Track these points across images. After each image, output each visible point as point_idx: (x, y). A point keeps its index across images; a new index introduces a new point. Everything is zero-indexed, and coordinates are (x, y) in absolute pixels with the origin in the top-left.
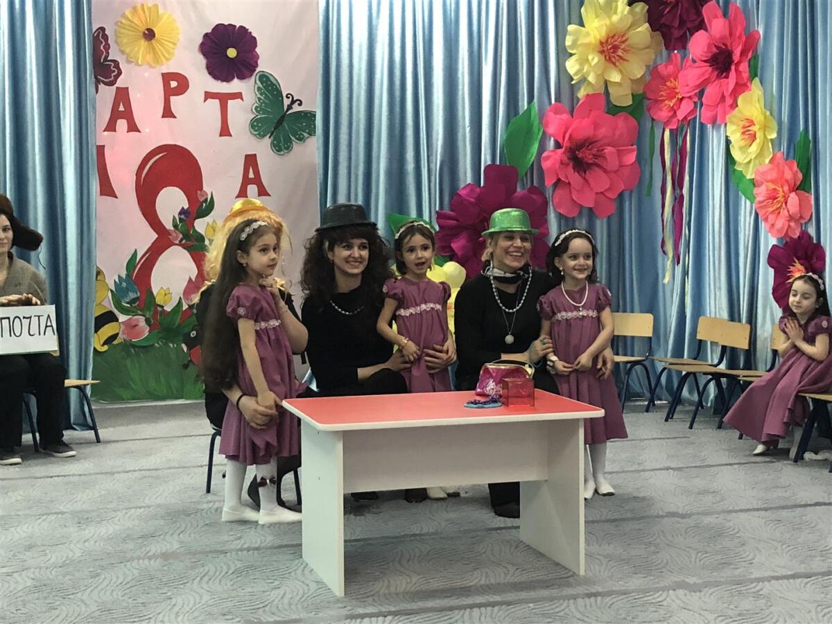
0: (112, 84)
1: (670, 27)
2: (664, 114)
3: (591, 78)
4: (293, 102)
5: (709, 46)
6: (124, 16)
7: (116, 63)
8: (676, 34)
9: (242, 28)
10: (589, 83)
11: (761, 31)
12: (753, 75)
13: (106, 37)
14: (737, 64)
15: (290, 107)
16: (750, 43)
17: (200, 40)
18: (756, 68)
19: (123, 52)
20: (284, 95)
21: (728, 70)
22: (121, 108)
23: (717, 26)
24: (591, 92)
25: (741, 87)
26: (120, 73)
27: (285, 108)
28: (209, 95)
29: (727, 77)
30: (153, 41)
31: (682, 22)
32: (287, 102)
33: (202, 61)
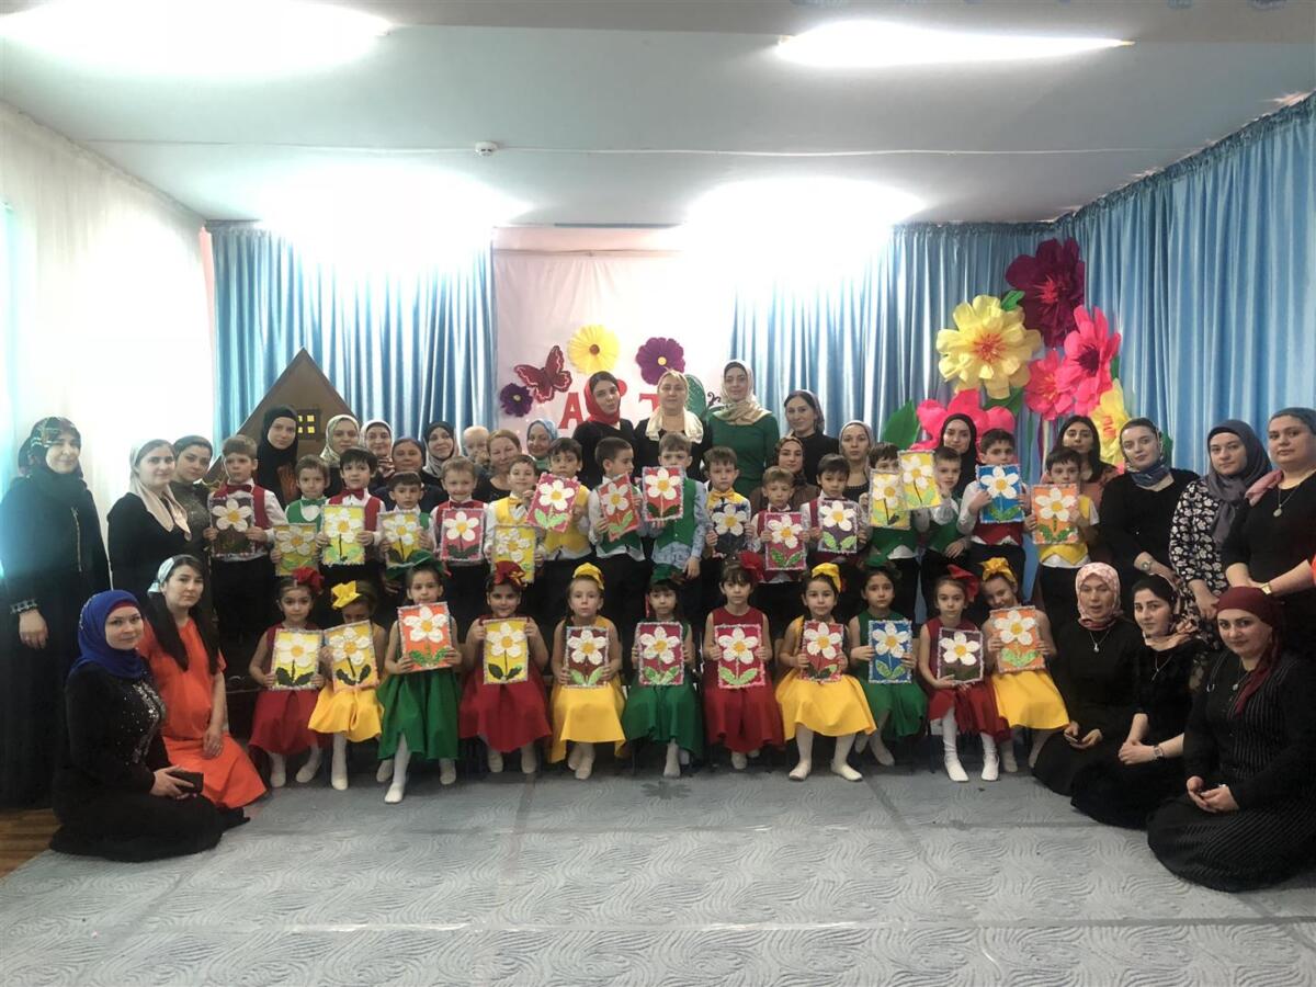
0: (564, 390)
1: (1048, 327)
2: (1043, 406)
3: (963, 376)
4: (714, 399)
5: (1079, 346)
6: (574, 336)
7: (568, 374)
8: (1055, 333)
9: (670, 340)
10: (962, 381)
11: (1121, 331)
12: (1115, 374)
13: (561, 354)
14: (1103, 363)
15: (711, 403)
16: (1112, 345)
17: (636, 352)
18: (1117, 370)
19: (574, 365)
20: (706, 393)
21: (1096, 368)
22: (572, 410)
23: (1085, 327)
24: (965, 388)
25: (1105, 386)
26: (571, 382)
27: (707, 404)
28: (643, 397)
29: (1094, 375)
30: (598, 355)
31: (1060, 323)
32: (708, 399)
33: (637, 369)
